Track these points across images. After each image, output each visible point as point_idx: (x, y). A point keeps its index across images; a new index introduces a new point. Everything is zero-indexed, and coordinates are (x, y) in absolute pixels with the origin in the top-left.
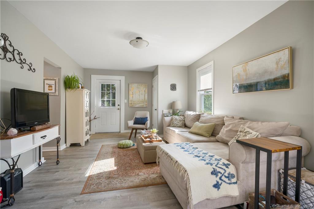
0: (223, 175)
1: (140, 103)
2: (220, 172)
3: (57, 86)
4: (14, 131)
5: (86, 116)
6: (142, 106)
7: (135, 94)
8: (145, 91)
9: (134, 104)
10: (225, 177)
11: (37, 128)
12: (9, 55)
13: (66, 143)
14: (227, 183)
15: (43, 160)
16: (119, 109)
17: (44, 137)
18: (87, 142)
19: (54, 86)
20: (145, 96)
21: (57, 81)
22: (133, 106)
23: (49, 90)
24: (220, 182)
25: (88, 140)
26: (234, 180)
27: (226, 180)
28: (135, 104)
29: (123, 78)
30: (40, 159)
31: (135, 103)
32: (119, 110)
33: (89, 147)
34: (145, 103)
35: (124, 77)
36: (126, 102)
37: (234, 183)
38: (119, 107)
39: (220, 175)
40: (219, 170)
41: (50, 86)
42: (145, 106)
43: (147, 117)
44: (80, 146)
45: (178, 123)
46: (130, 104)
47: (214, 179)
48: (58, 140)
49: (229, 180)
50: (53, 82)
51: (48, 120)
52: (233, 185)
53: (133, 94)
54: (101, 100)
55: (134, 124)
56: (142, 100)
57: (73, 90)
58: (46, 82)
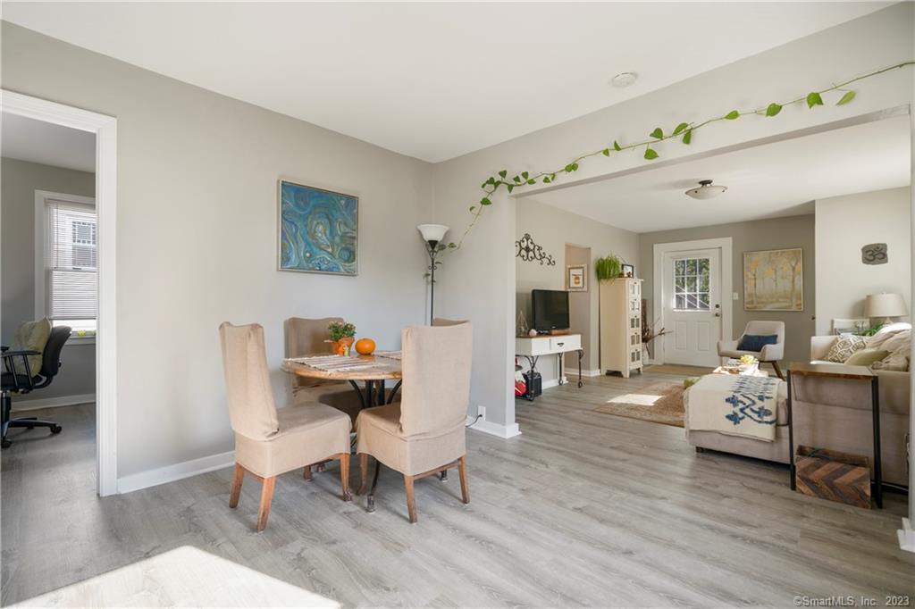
0: (747, 407)
1: (778, 301)
2: (742, 402)
3: (586, 277)
4: (534, 332)
5: (633, 326)
6: (786, 307)
7: (763, 278)
8: (794, 269)
9: (758, 303)
10: (753, 410)
11: (554, 332)
12: (531, 254)
13: (600, 368)
14: (755, 420)
15: (564, 380)
16: (717, 315)
17: (561, 344)
18: (636, 374)
19: (581, 277)
20: (793, 282)
21: (586, 268)
22: (755, 307)
23: (576, 283)
24: (741, 415)
25: (639, 369)
26: (769, 419)
27: (755, 416)
28: (763, 303)
29: (727, 243)
30: (561, 376)
31: (763, 300)
32: (718, 319)
33: (640, 380)
34: (794, 300)
35: (730, 239)
36: (737, 298)
37: (767, 422)
38: (718, 310)
39: (741, 406)
40: (741, 398)
41: (577, 278)
42: (794, 308)
43: (776, 336)
44: (622, 376)
45: (848, 354)
46: (747, 303)
47: (730, 410)
48: (580, 354)
49: (759, 416)
50: (579, 272)
51: (568, 326)
52: (765, 425)
53: (755, 279)
54: (675, 294)
55: (738, 349)
56: (785, 291)
57: (609, 282)
58: (573, 272)
